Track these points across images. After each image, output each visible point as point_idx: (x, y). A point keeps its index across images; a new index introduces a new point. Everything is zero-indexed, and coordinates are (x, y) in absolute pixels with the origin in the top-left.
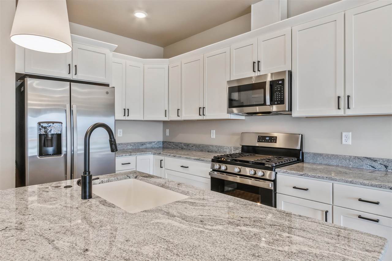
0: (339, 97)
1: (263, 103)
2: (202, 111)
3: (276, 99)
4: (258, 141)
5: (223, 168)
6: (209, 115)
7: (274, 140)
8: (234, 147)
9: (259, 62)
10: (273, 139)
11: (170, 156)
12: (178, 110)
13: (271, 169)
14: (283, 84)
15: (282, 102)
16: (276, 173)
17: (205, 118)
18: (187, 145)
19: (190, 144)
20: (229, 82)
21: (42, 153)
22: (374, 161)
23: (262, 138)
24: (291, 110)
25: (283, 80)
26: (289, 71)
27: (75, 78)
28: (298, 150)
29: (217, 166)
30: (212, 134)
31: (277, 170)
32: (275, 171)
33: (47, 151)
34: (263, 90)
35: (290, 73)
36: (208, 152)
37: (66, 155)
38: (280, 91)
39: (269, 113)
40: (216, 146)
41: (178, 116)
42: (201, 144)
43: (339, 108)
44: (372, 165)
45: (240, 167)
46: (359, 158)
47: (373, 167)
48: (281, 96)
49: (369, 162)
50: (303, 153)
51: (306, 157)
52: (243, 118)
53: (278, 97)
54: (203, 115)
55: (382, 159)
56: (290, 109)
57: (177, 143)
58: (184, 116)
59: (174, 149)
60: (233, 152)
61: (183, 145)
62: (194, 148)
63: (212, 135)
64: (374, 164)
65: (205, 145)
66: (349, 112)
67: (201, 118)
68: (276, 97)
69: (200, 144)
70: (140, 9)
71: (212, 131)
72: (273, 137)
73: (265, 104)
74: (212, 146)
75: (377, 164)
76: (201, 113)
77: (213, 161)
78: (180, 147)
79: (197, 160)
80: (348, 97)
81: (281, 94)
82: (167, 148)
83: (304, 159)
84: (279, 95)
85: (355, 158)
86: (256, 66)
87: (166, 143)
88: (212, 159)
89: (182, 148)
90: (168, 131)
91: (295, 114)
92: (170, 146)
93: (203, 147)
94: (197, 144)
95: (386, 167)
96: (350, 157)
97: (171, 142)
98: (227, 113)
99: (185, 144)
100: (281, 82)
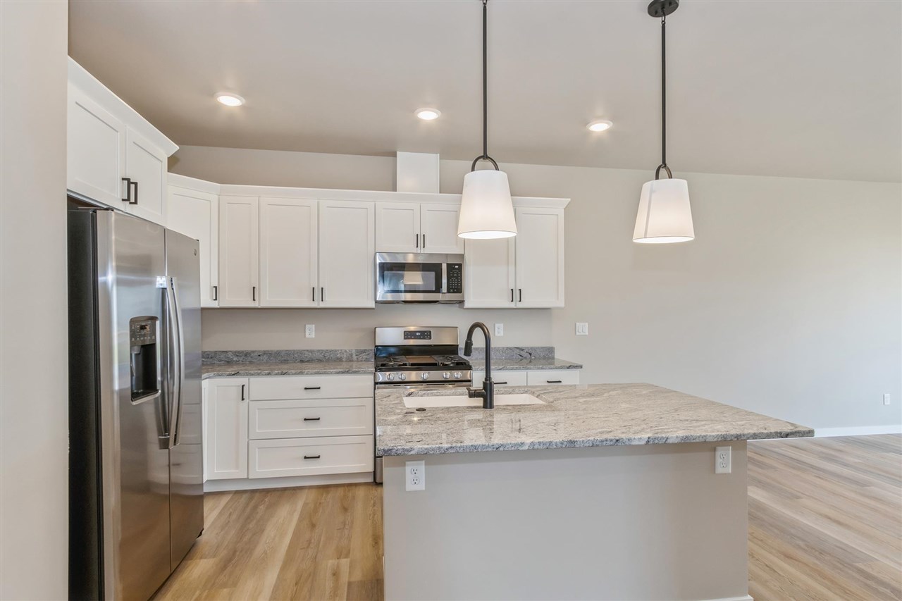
1: (434, 289)
2: (317, 292)
3: (452, 286)
4: (404, 339)
6: (331, 301)
7: (427, 335)
9: (423, 235)
12: (253, 288)
14: (460, 269)
15: (459, 290)
17: (323, 305)
18: (247, 354)
19: (253, 352)
22: (522, 350)
23: (410, 334)
24: (463, 300)
25: (460, 265)
28: (457, 346)
30: (306, 330)
34: (434, 273)
36: (302, 361)
38: (457, 277)
40: (319, 351)
41: (254, 299)
42: (283, 351)
43: (511, 300)
44: (520, 354)
46: (510, 349)
47: (521, 356)
48: (458, 284)
49: (518, 350)
54: (321, 300)
55: (528, 348)
61: (230, 355)
62: (266, 359)
63: (307, 334)
64: (522, 353)
65: (293, 351)
66: (520, 305)
67: (314, 305)
68: (453, 283)
69: (281, 349)
70: (228, 90)
71: (307, 326)
72: (426, 332)
73: (437, 291)
74: (311, 351)
75: (524, 352)
76: (316, 297)
78: (220, 361)
79: (343, 373)
80: (520, 290)
81: (458, 281)
84: (455, 281)
85: (507, 348)
89: (228, 362)
91: (468, 304)
94: (272, 351)
95: (530, 354)
96: (503, 348)
99: (237, 354)
100: (456, 267)
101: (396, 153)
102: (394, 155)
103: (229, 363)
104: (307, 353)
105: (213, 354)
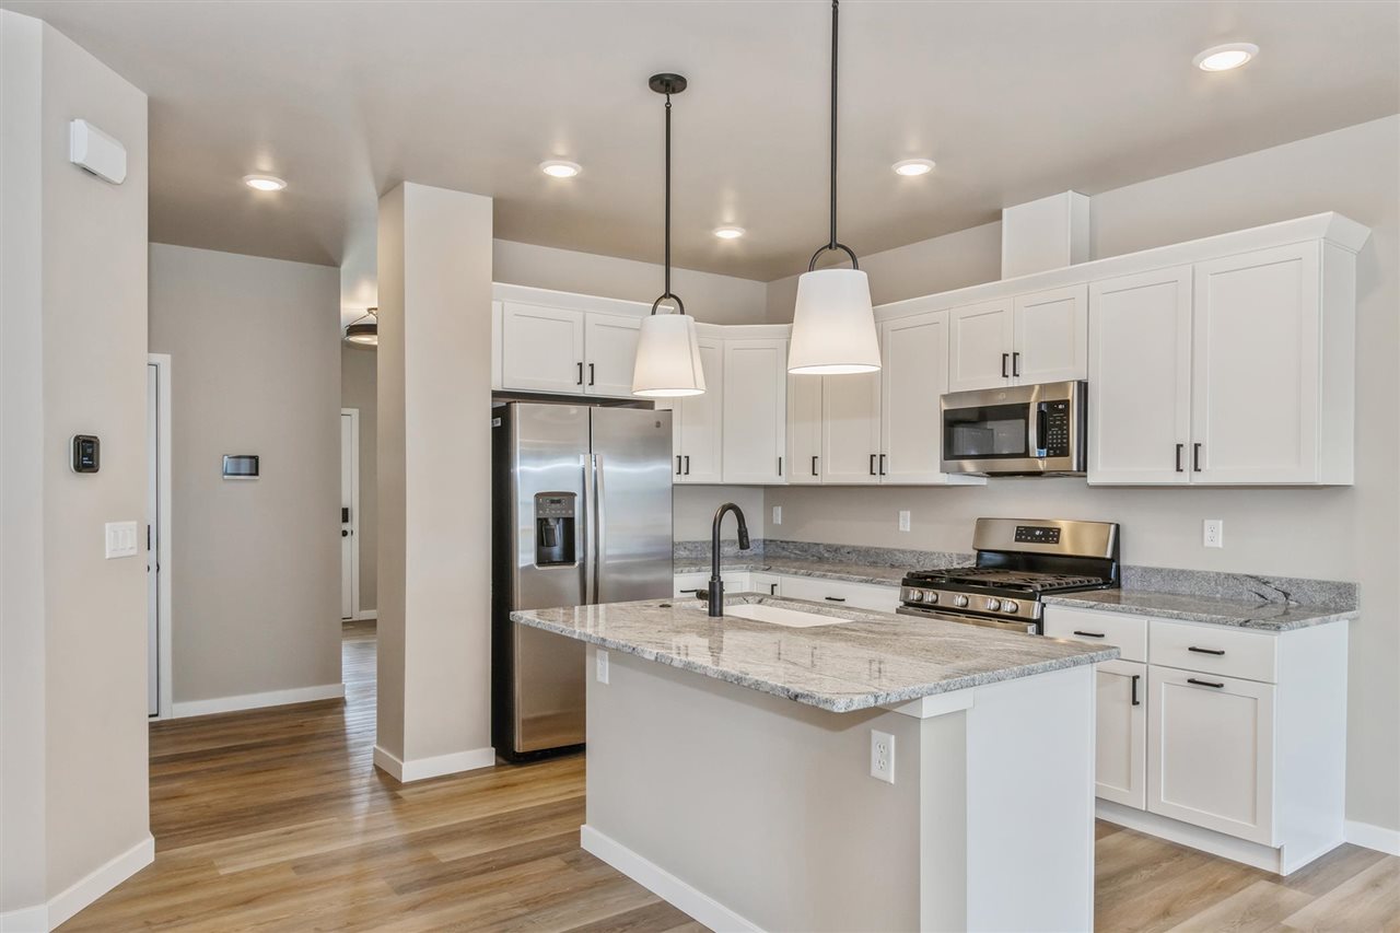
0: (1179, 447)
1: (1022, 451)
2: (877, 462)
3: (1052, 444)
4: (1016, 540)
5: (929, 596)
6: (895, 475)
7: (1053, 536)
8: (958, 555)
9: (1015, 354)
10: (1051, 534)
11: (796, 573)
12: (814, 458)
13: (1031, 597)
14: (1066, 411)
15: (1063, 451)
16: (1044, 605)
17: (885, 481)
18: (836, 549)
19: (843, 547)
20: (946, 397)
21: (543, 559)
22: (1265, 583)
23: (1025, 533)
24: (1085, 470)
25: (1066, 403)
26: (1080, 383)
27: (589, 392)
28: (1108, 560)
29: (915, 594)
30: (901, 519)
31: (1044, 599)
32: (1040, 600)
33: (550, 554)
34: (1022, 421)
35: (1083, 387)
36: (892, 566)
37: (583, 568)
38: (1061, 429)
39: (1038, 474)
40: (912, 552)
41: (814, 474)
42: (872, 548)
43: (1178, 469)
44: (1260, 592)
45: (967, 594)
46: (1235, 577)
47: (1262, 597)
48: (1062, 439)
49: (1252, 584)
50: (1118, 568)
51: (1127, 578)
52: (984, 481)
53: (1057, 439)
54: (881, 473)
55: (1280, 579)
56: (1083, 467)
57: (805, 544)
58: (830, 475)
59: (797, 560)
60: (956, 566)
61: (821, 549)
62: (854, 556)
63: (901, 525)
64: (1265, 590)
65: (884, 549)
66: (1199, 479)
67: (875, 480)
68: (1053, 439)
69: (871, 545)
71: (901, 513)
72: (1051, 529)
73: (1026, 454)
74: (903, 552)
75: (1269, 589)
76: (876, 469)
77: (906, 583)
78: (813, 556)
79: (867, 582)
80: (1197, 446)
81: (1062, 434)
82: (776, 558)
83: (1123, 583)
84: (1057, 435)
85: (1228, 576)
86: (1010, 363)
87: (773, 546)
88: (904, 579)
89: (819, 558)
90: (778, 511)
91: (1093, 477)
92: (784, 553)
93: (878, 555)
94: (861, 547)
95: (1286, 595)
96: (1218, 574)
97: (787, 542)
98: (942, 471)
99: (829, 548)
100: (1060, 407)
101: (1001, 212)
102: (997, 216)
103: (821, 559)
104: (897, 553)
105: (806, 547)
